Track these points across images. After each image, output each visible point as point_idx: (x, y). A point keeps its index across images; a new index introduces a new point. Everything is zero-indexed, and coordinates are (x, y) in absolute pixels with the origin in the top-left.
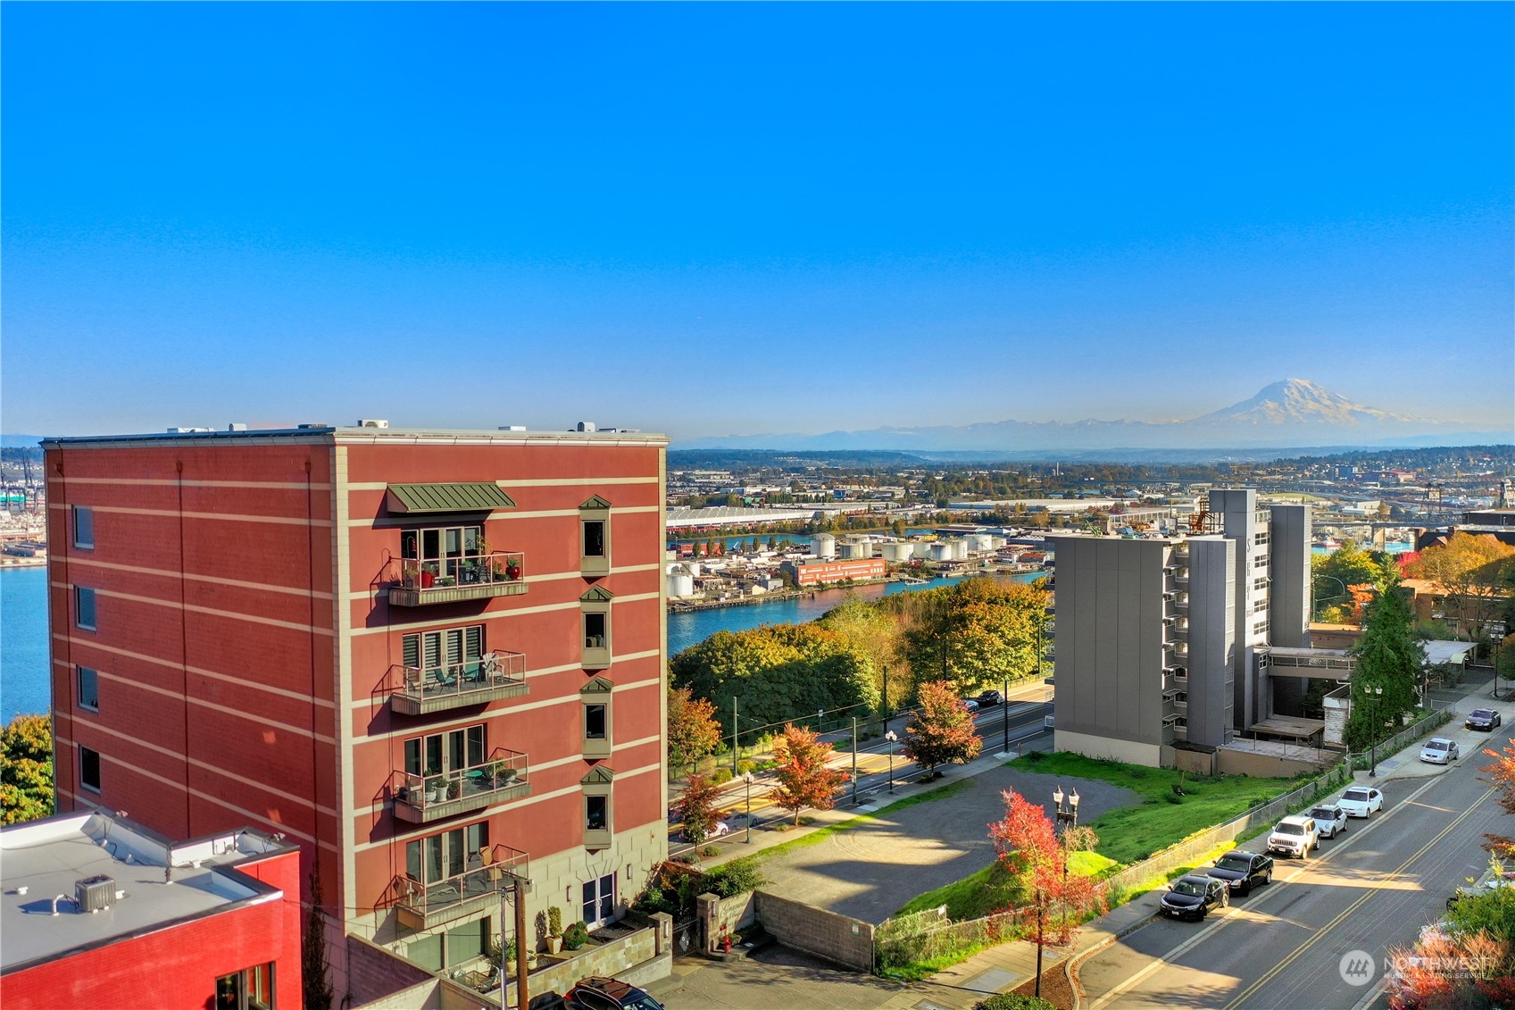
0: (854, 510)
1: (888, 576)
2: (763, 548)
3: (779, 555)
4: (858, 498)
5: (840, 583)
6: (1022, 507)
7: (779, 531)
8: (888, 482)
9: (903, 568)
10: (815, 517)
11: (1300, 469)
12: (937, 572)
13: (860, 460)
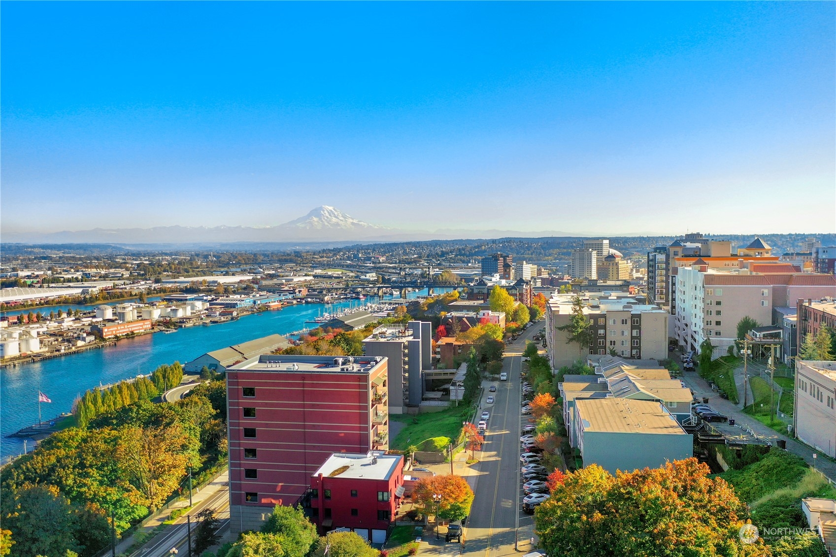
0: (104, 286)
1: (153, 328)
2: (64, 315)
3: (76, 319)
4: (100, 277)
5: (127, 335)
6: (205, 281)
7: (64, 303)
8: (114, 266)
9: (159, 323)
10: (83, 293)
11: (335, 255)
12: (179, 324)
13: (85, 250)
